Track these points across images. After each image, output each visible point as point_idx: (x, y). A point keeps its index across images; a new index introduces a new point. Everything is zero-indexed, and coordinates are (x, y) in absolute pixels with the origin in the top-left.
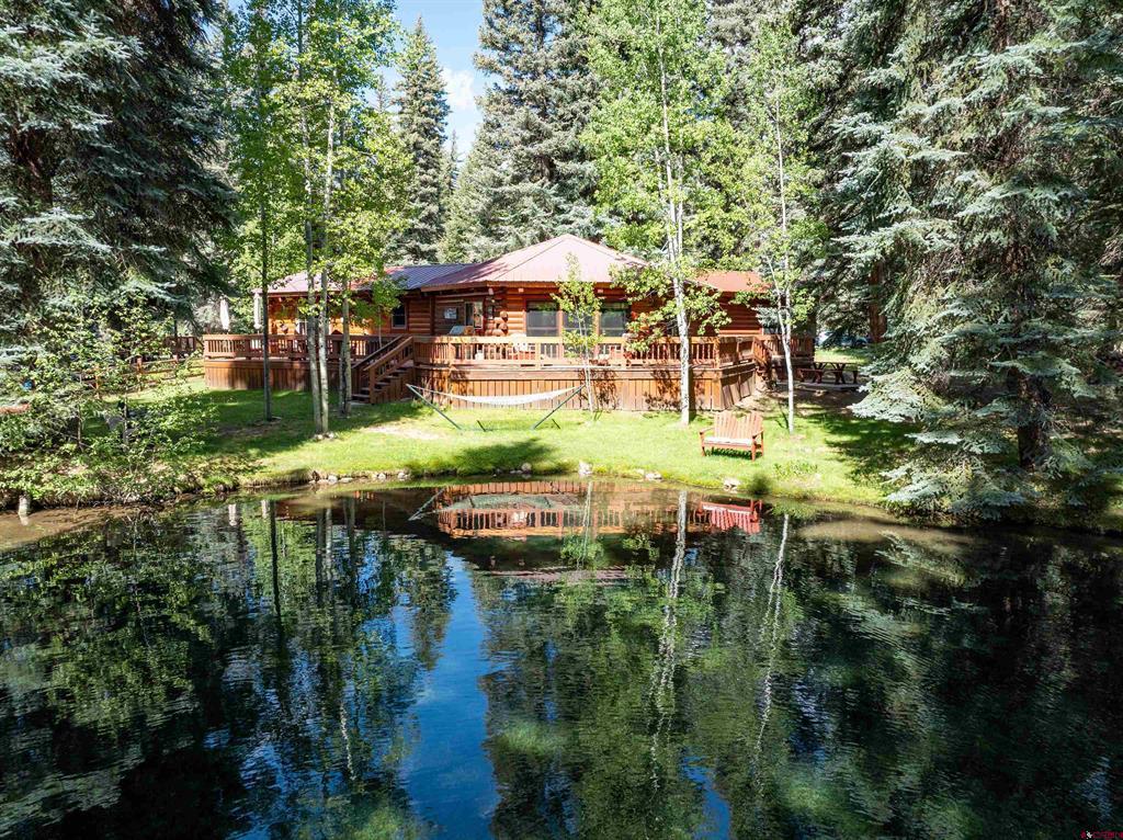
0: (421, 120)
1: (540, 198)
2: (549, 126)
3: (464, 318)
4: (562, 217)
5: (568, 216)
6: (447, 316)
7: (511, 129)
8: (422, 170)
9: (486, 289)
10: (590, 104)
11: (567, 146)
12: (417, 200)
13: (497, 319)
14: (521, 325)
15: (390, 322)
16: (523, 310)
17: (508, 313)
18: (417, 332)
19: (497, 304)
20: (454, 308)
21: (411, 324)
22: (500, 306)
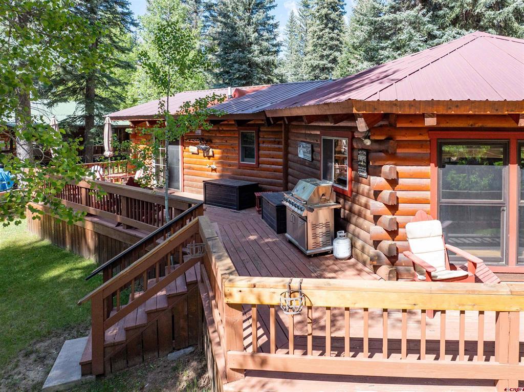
3: (321, 163)
6: (301, 155)
9: (353, 117)
12: (327, 49)
13: (377, 181)
14: (426, 195)
15: (239, 154)
16: (431, 162)
17: (399, 168)
18: (267, 170)
19: (376, 147)
20: (308, 143)
21: (261, 159)
22: (383, 154)
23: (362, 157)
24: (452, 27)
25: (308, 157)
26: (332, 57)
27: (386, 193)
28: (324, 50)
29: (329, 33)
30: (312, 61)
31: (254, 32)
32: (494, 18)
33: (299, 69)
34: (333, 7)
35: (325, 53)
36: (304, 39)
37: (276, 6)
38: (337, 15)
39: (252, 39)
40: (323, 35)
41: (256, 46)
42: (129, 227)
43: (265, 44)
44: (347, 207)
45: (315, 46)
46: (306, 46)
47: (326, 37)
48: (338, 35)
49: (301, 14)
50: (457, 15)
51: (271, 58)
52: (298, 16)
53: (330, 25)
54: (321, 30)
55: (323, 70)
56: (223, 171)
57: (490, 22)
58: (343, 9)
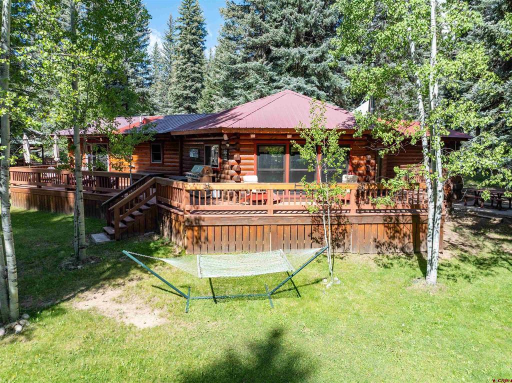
0: (191, 37)
1: (260, 71)
2: (267, 25)
3: (204, 158)
4: (275, 84)
5: (279, 83)
6: (192, 155)
7: (242, 27)
8: (193, 65)
9: (222, 135)
10: (294, 11)
11: (278, 38)
12: (190, 81)
13: (232, 161)
14: (253, 167)
15: (150, 158)
16: (254, 153)
17: (241, 156)
18: (169, 166)
19: (231, 147)
20: (196, 149)
21: (165, 160)
22: (234, 150)
23: (225, 153)
24: (287, 73)
25: (197, 156)
26: (194, 88)
27: (236, 166)
28: (187, 81)
29: (192, 67)
30: (177, 91)
31: (131, 68)
32: (315, 69)
33: (164, 98)
34: (194, 44)
35: (188, 84)
36: (169, 70)
37: (148, 45)
38: (198, 50)
39: (130, 74)
40: (186, 68)
41: (133, 80)
42: (101, 192)
43: (140, 78)
44: (219, 176)
45: (179, 77)
46: (170, 77)
47: (189, 70)
48: (199, 68)
49: (166, 47)
50: (290, 65)
51: (145, 90)
52: (163, 49)
53: (192, 59)
54: (185, 64)
55: (186, 99)
56: (139, 168)
57: (313, 71)
58: (203, 44)
